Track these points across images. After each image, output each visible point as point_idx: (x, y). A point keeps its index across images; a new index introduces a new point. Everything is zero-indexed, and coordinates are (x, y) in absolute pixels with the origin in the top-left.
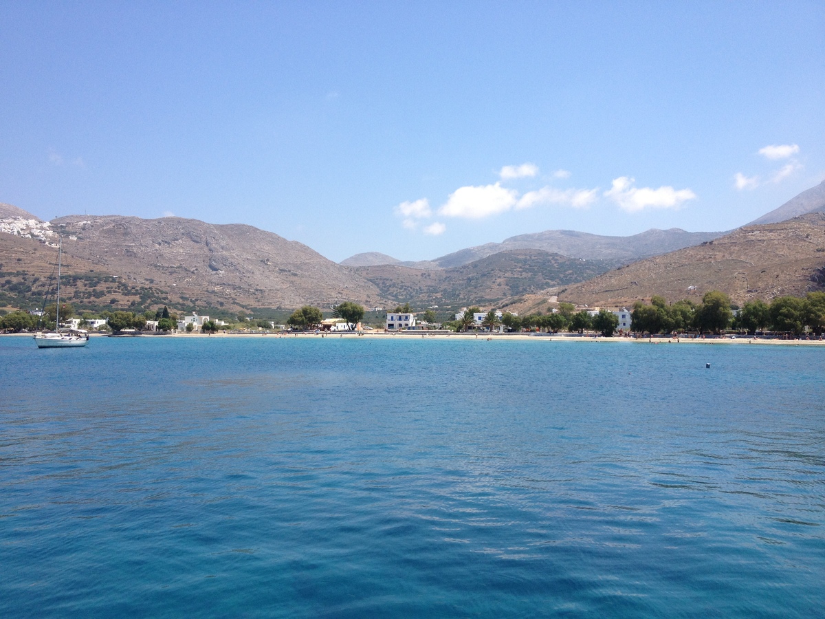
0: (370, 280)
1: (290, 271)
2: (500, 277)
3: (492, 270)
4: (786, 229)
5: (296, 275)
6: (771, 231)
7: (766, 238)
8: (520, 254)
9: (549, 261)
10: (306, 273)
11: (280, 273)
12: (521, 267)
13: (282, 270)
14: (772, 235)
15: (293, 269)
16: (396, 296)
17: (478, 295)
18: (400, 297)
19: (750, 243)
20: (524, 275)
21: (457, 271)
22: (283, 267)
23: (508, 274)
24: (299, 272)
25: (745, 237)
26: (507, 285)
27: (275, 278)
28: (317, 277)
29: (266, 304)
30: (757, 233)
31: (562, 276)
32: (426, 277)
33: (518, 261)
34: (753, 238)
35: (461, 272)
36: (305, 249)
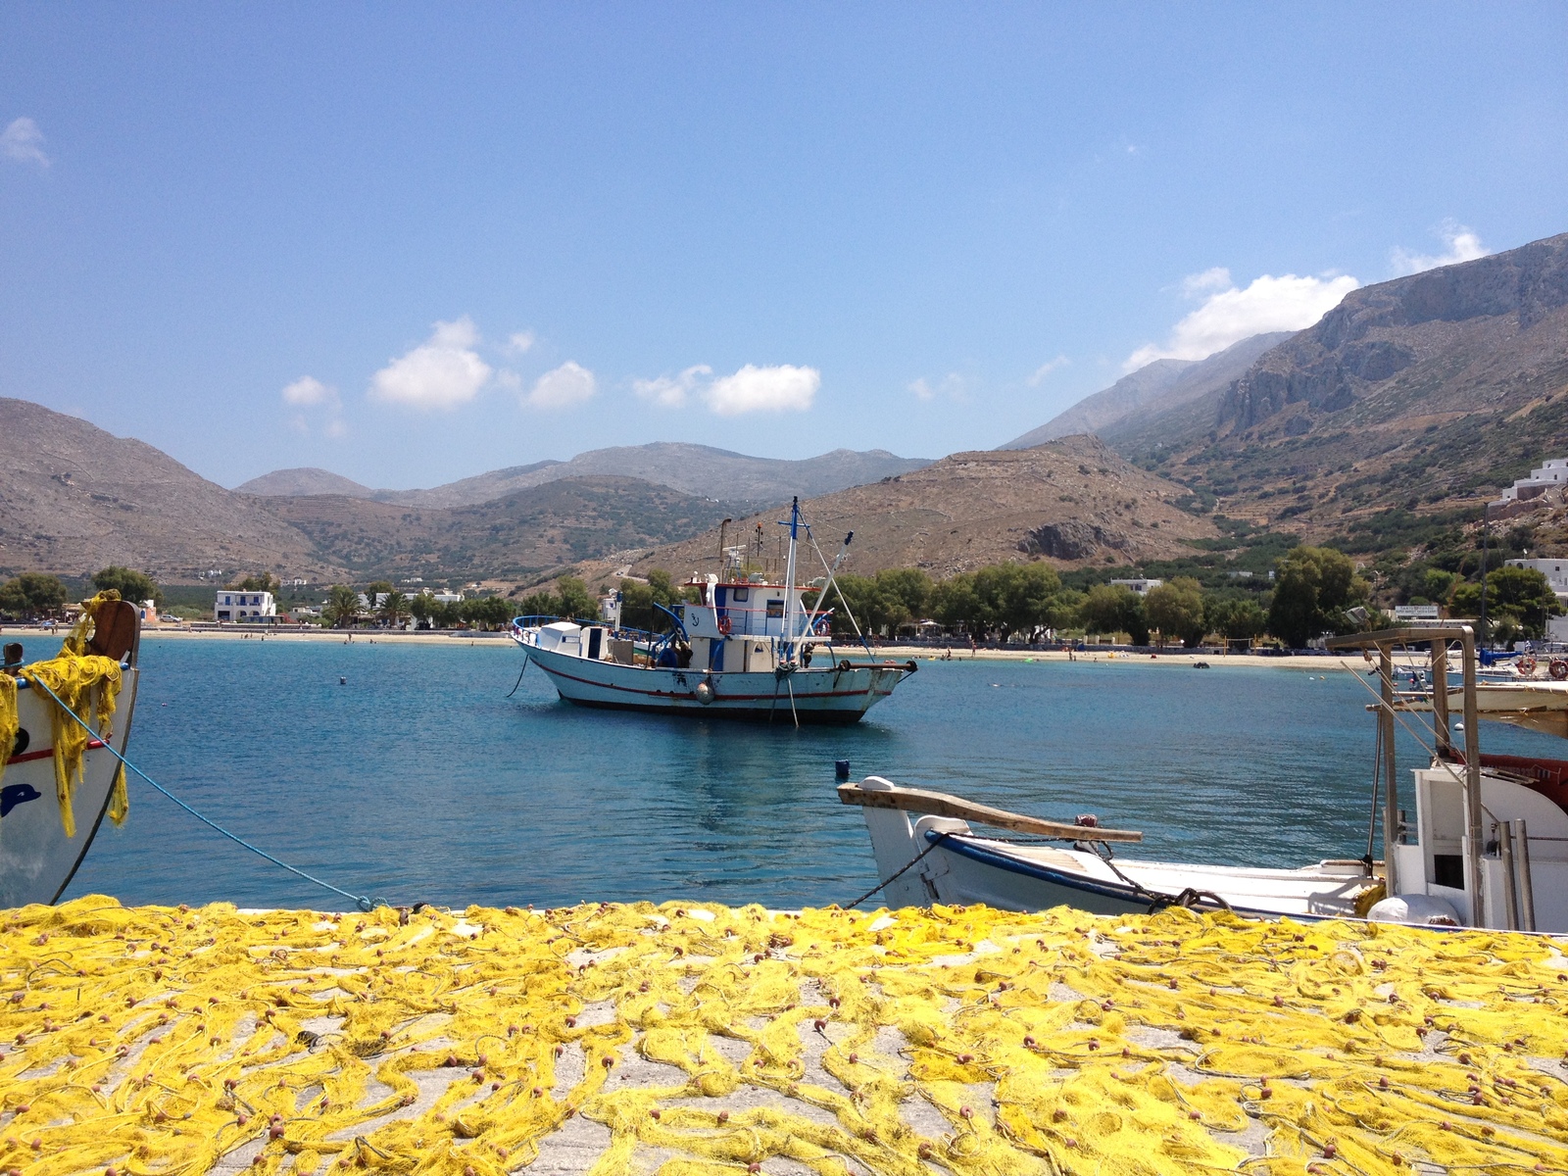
0: (296, 525)
1: (115, 500)
2: (553, 527)
3: (541, 513)
4: (1018, 461)
5: (128, 508)
6: (994, 463)
7: (983, 475)
8: (597, 485)
9: (650, 500)
10: (153, 506)
11: (94, 504)
12: (594, 510)
13: (98, 498)
14: (995, 471)
15: (123, 496)
16: (347, 557)
17: (509, 560)
18: (356, 559)
19: (958, 482)
20: (601, 524)
21: (475, 513)
22: (100, 491)
23: (570, 522)
24: (137, 503)
25: (952, 471)
26: (566, 541)
27: (81, 513)
28: (176, 513)
29: (58, 566)
30: (972, 465)
31: (669, 528)
32: (411, 522)
33: (591, 497)
34: (964, 474)
35: (483, 515)
36: (152, 457)
